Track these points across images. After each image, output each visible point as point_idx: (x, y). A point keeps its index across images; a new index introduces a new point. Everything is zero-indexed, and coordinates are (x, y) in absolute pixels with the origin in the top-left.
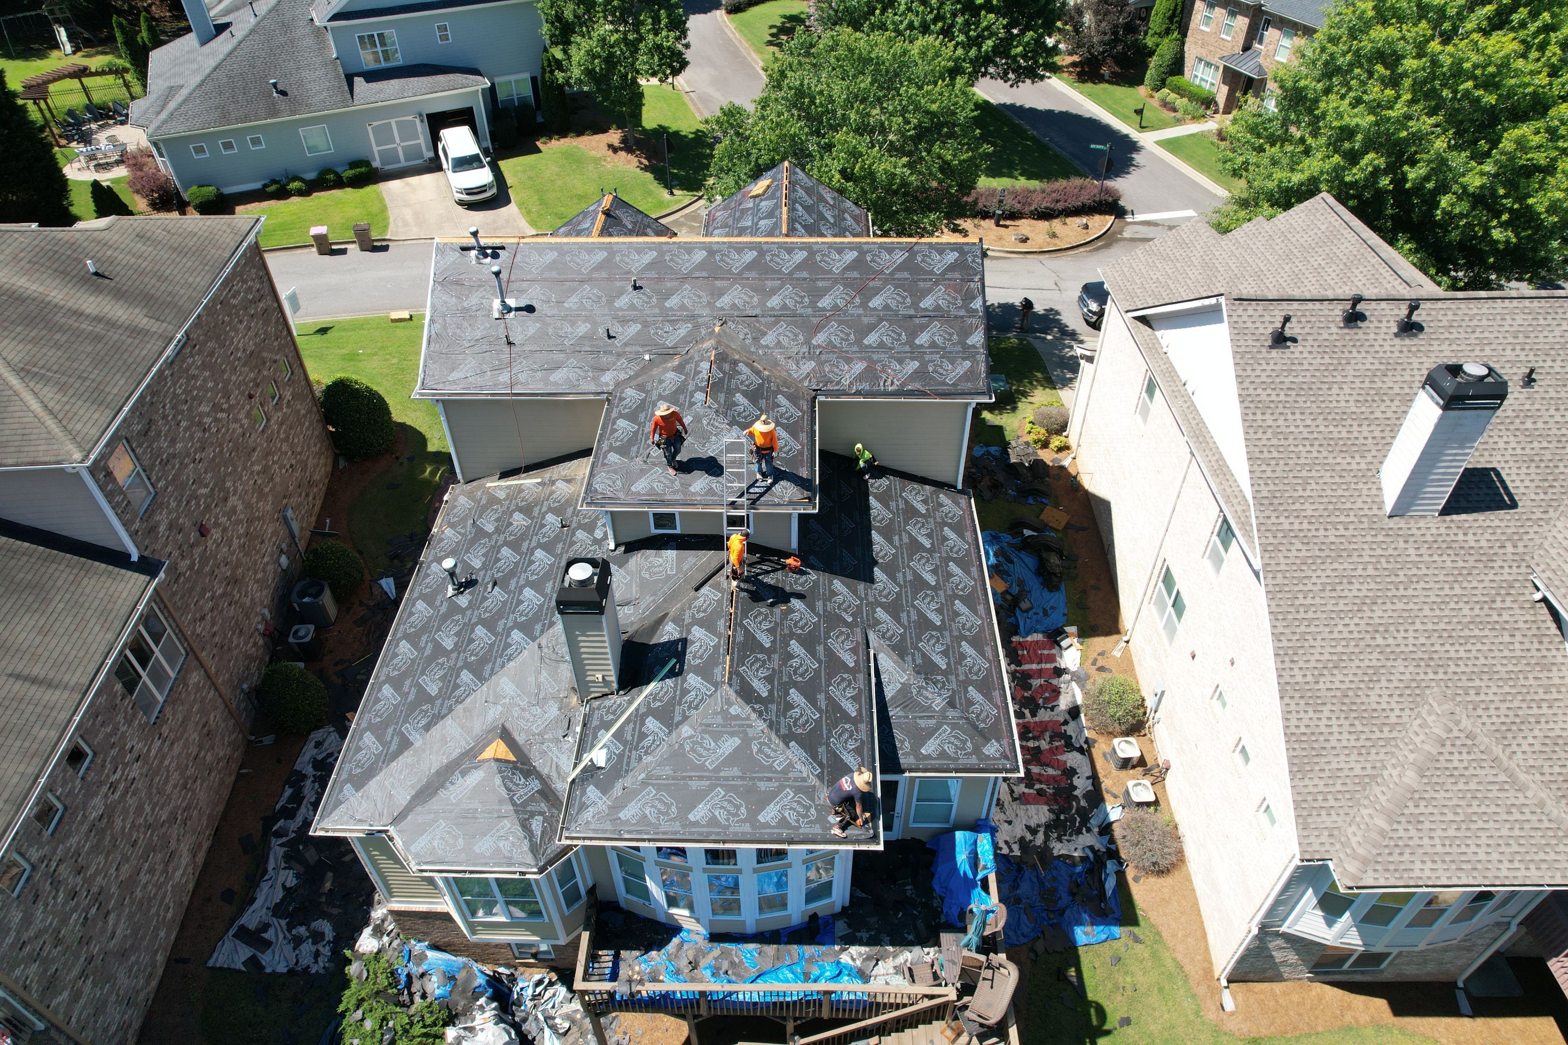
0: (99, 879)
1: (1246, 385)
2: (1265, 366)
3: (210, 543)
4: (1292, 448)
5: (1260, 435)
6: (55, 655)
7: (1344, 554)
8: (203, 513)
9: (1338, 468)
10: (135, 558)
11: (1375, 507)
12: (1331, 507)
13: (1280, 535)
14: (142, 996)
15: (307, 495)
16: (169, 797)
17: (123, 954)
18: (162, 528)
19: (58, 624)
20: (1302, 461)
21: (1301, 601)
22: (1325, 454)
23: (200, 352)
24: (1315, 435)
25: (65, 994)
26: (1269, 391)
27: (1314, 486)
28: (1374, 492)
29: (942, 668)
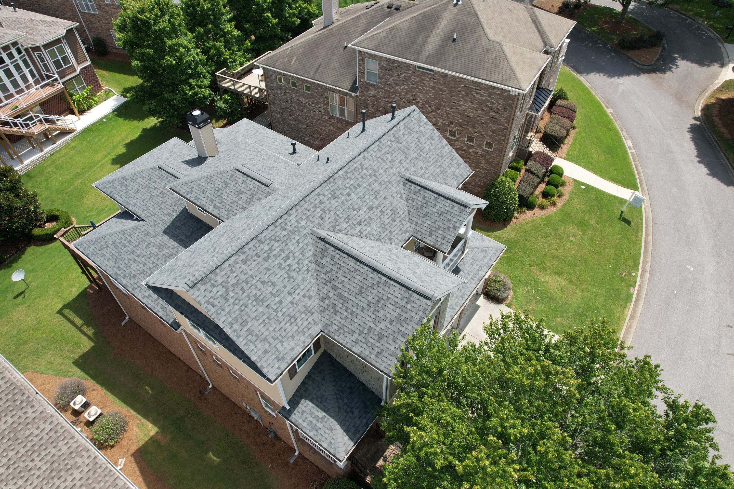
18: (370, 92)
29: (117, 240)
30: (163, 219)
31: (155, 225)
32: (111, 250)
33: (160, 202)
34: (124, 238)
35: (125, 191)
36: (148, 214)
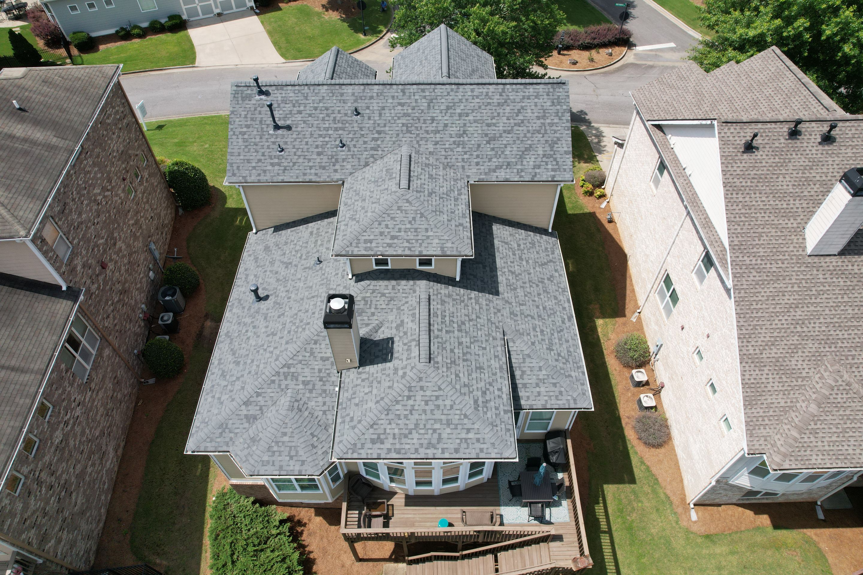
0: (64, 476)
1: (727, 176)
2: (739, 165)
3: (108, 272)
4: (753, 215)
5: (734, 207)
6: (23, 352)
7: (781, 278)
8: (102, 255)
9: (780, 226)
10: (64, 288)
11: (801, 250)
12: (774, 250)
13: (744, 267)
14: (95, 533)
15: (162, 233)
16: (99, 422)
17: (82, 513)
18: (79, 268)
19: (23, 333)
20: (759, 222)
21: (755, 306)
22: (772, 218)
23: (91, 156)
24: (767, 207)
25: (53, 541)
26: (741, 180)
27: (765, 238)
28: (801, 241)
29: (545, 347)
30: (487, 305)
31: (499, 311)
32: (558, 346)
33: (471, 323)
34: (536, 339)
35: (491, 389)
36: (494, 329)
